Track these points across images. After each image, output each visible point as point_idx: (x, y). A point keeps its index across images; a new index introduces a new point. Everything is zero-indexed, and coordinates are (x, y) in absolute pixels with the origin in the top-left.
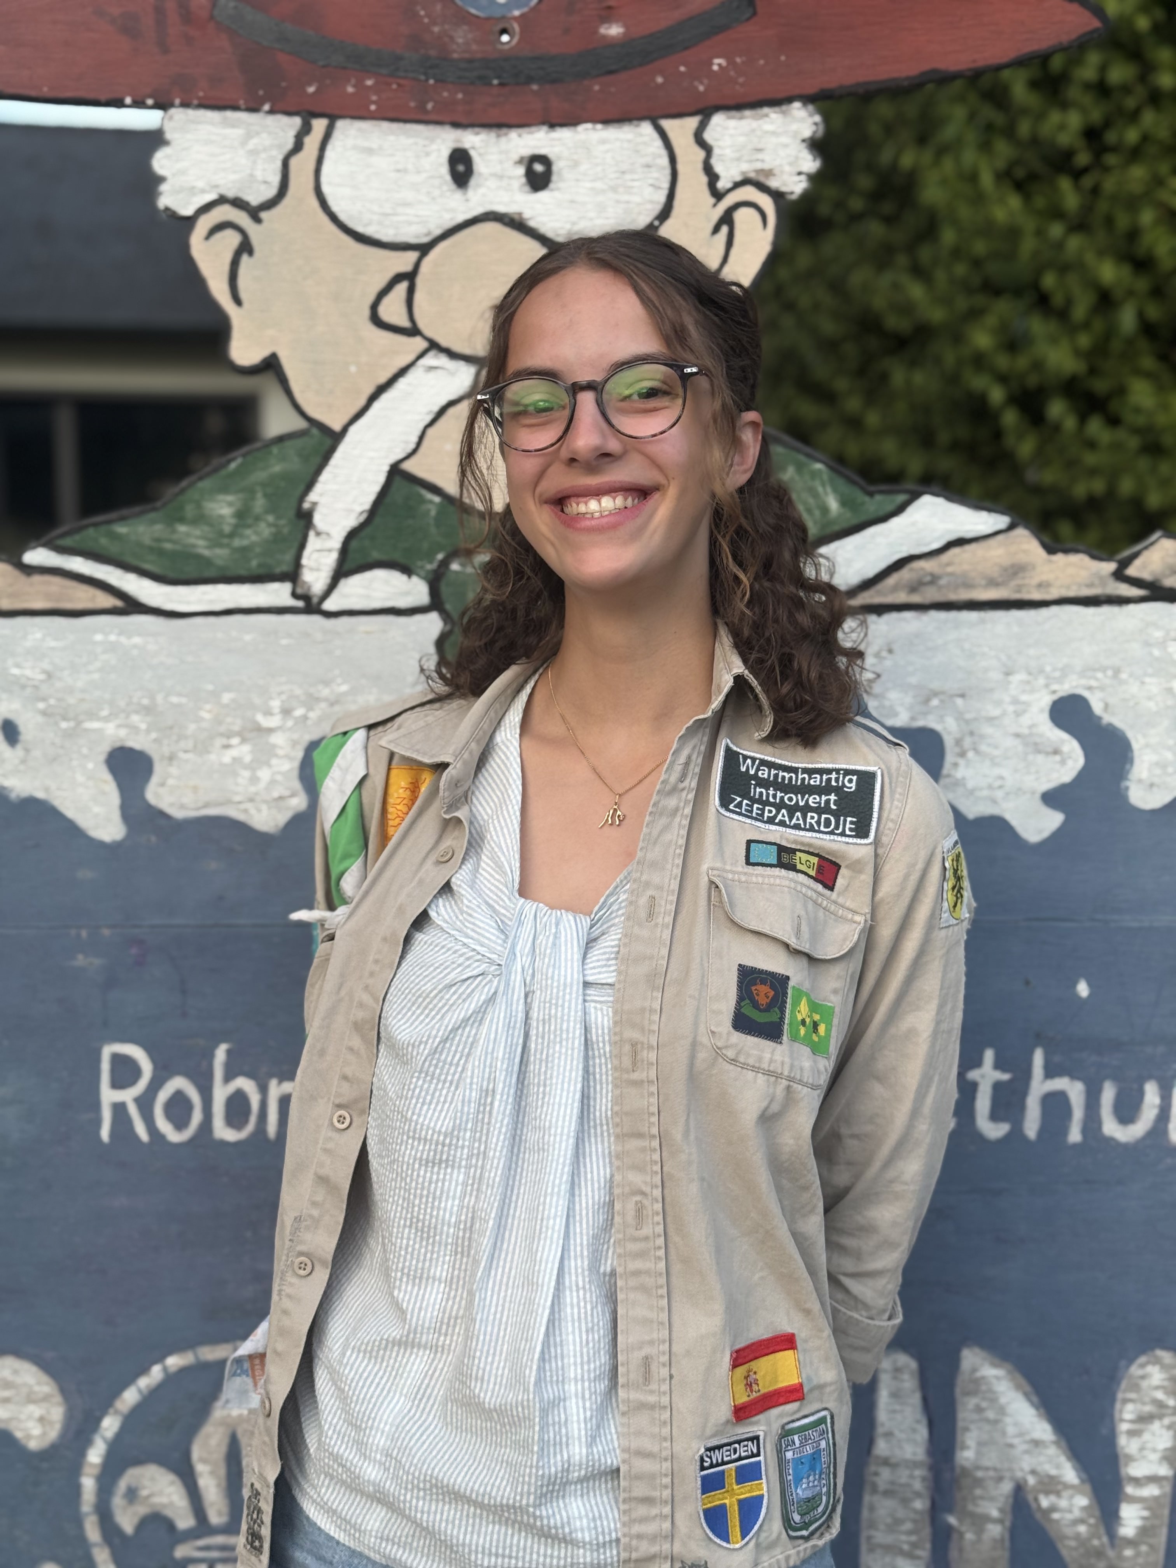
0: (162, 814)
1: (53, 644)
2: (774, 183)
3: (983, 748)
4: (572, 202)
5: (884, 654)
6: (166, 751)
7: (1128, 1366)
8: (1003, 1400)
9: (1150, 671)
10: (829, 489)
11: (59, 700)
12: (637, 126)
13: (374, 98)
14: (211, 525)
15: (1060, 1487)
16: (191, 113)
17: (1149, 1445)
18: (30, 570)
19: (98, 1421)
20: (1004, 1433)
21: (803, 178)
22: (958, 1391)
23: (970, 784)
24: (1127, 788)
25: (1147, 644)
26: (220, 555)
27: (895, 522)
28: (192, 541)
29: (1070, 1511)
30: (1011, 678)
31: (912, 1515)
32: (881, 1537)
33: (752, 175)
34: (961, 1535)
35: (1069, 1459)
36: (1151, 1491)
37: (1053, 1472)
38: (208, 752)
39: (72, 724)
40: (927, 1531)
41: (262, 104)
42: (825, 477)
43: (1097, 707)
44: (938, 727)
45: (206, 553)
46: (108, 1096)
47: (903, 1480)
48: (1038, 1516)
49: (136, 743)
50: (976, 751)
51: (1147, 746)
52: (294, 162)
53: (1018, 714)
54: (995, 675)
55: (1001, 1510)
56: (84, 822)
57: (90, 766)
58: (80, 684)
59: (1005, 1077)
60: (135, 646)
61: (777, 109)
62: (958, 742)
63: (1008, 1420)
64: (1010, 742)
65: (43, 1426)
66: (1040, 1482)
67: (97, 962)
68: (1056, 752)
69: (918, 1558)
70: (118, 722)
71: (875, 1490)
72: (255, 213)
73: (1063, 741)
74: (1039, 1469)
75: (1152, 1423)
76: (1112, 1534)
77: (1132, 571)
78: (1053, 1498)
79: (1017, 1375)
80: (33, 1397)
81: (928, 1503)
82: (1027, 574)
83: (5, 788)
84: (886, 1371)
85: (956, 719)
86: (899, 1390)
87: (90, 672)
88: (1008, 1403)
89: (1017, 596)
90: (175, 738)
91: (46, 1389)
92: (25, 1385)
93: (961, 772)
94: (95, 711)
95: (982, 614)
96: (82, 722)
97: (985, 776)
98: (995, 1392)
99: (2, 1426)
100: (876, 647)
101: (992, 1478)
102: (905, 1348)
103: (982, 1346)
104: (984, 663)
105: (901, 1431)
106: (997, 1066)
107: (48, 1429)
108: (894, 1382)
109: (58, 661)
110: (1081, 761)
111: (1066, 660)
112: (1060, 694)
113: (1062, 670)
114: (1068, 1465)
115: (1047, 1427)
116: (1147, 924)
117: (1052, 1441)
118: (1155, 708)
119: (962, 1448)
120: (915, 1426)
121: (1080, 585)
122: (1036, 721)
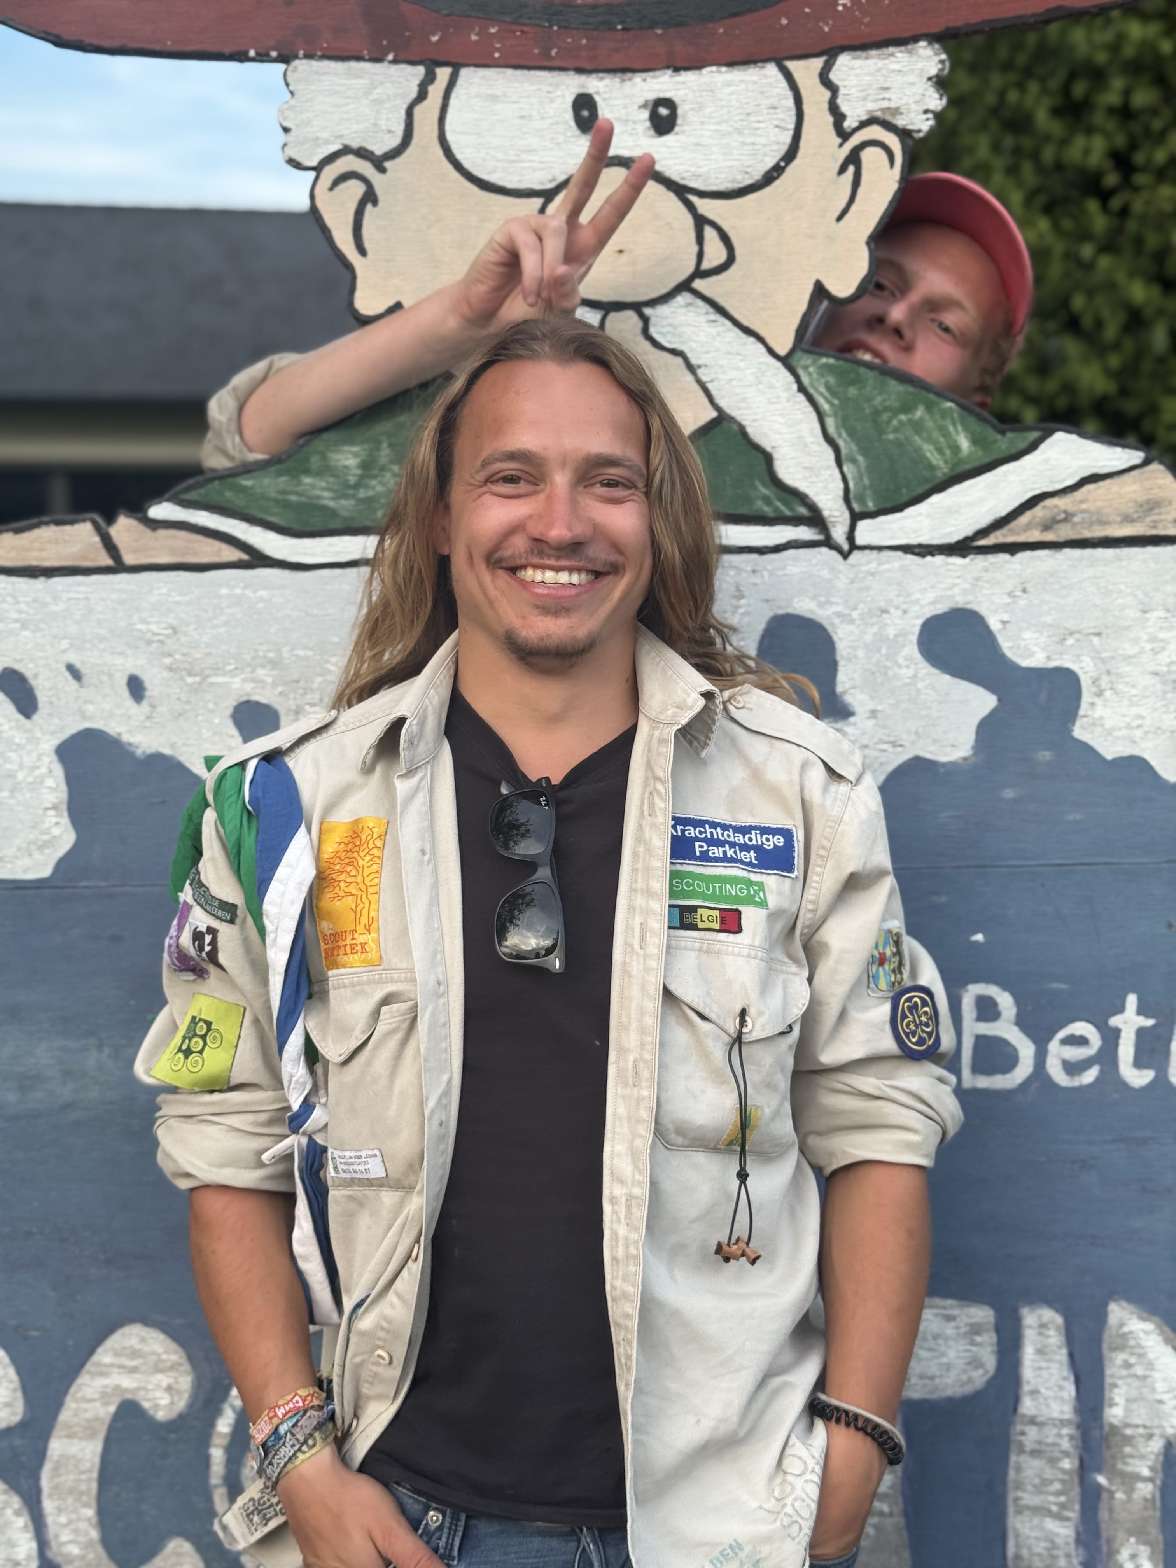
1: (178, 599)
2: (900, 122)
3: (1120, 687)
4: (699, 145)
5: (1018, 593)
6: (292, 704)
8: (1151, 1356)
10: (960, 428)
11: (184, 655)
12: (763, 68)
13: (498, 46)
14: (336, 476)
16: (314, 63)
18: (155, 525)
19: (227, 1389)
20: (1154, 1389)
21: (930, 116)
22: (1105, 1346)
23: (1108, 724)
26: (345, 506)
27: (1027, 459)
28: (318, 492)
30: (1148, 615)
31: (1061, 1476)
32: (1028, 1498)
33: (879, 114)
34: (1111, 1494)
39: (198, 679)
40: (1076, 1492)
41: (387, 54)
42: (956, 415)
44: (1074, 667)
45: (331, 504)
47: (1050, 1440)
49: (262, 697)
50: (1114, 690)
52: (418, 110)
53: (1155, 652)
54: (1133, 613)
55: (1151, 1469)
57: (217, 721)
58: (205, 639)
59: (1150, 1022)
60: (261, 599)
61: (903, 48)
62: (1095, 681)
63: (1157, 1375)
64: (1150, 681)
65: (172, 1396)
69: (1067, 1519)
70: (243, 676)
71: (1021, 1450)
72: (379, 163)
79: (1166, 1329)
80: (161, 1365)
81: (1077, 1462)
82: (1163, 510)
83: (130, 744)
84: (1030, 1327)
85: (1093, 658)
86: (1045, 1346)
87: (215, 627)
88: (1157, 1358)
89: (1154, 532)
90: (301, 691)
91: (174, 1357)
92: (153, 1353)
93: (1099, 712)
94: (221, 665)
95: (1117, 551)
96: (208, 676)
97: (1124, 716)
98: (1143, 1348)
99: (129, 1396)
100: (1009, 587)
101: (1141, 1436)
102: (1050, 1303)
103: (1129, 1300)
104: (1120, 601)
105: (1047, 1388)
106: (1140, 1012)
107: (176, 1398)
108: (1040, 1338)
109: (183, 615)
119: (1111, 1405)
120: (1062, 1383)
122: (1174, 659)
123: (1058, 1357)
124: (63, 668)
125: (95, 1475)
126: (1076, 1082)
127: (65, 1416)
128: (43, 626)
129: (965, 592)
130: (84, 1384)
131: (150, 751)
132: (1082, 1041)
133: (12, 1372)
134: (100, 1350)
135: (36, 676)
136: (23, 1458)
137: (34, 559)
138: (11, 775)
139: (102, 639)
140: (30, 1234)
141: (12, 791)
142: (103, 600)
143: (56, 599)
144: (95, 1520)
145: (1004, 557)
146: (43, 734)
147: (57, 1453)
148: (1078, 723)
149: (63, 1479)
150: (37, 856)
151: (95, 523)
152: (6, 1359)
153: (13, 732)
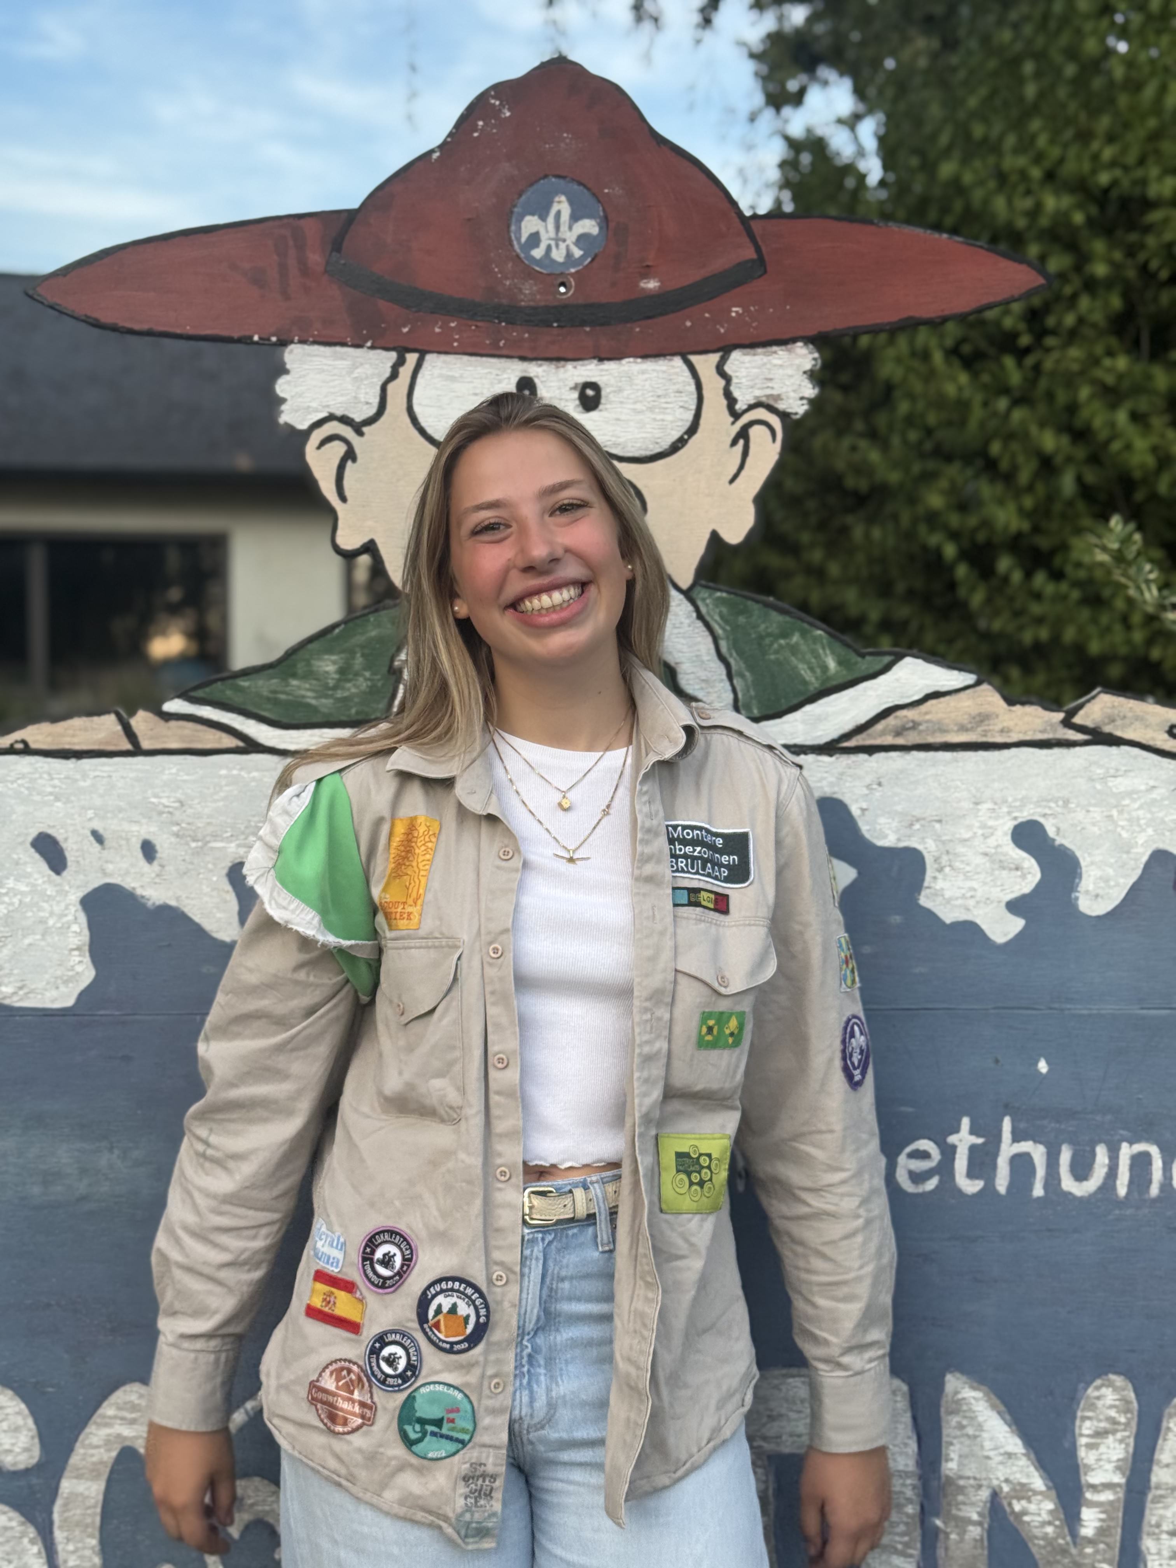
1: (186, 778)
2: (781, 406)
3: (957, 864)
4: (618, 419)
5: (875, 786)
7: (1086, 1389)
8: (980, 1418)
9: (1093, 801)
10: (828, 652)
11: (189, 824)
13: (457, 337)
14: (317, 679)
15: (1030, 1493)
16: (307, 348)
17: (1104, 1457)
18: (168, 717)
20: (982, 1447)
21: (805, 402)
22: (943, 1410)
23: (948, 894)
24: (1077, 899)
25: (1091, 780)
26: (325, 704)
27: (882, 679)
28: (303, 692)
29: (1039, 1515)
30: (979, 807)
31: (905, 1519)
33: (764, 399)
34: (947, 1535)
35: (1036, 1467)
36: (1107, 1496)
37: (1024, 1480)
39: (200, 844)
40: (917, 1533)
41: (366, 341)
42: (825, 641)
43: (1051, 832)
44: (920, 847)
45: (313, 702)
48: (1012, 1518)
50: (952, 867)
51: (1092, 863)
52: (390, 387)
53: (985, 837)
54: (967, 805)
55: (980, 1514)
56: (208, 925)
57: (215, 879)
58: (207, 811)
59: (980, 1141)
60: (254, 779)
61: (783, 348)
62: (937, 860)
63: (985, 1435)
64: (980, 860)
66: (1014, 1490)
68: (1017, 869)
69: (911, 1556)
70: (238, 842)
72: (358, 428)
73: (1024, 859)
74: (1011, 1478)
75: (1106, 1437)
76: (1074, 1534)
77: (1078, 720)
78: (1024, 1503)
79: (993, 1396)
81: (918, 1508)
82: (991, 722)
83: (143, 897)
85: (935, 840)
87: (215, 801)
88: (985, 1421)
89: (984, 739)
93: (939, 884)
94: (219, 833)
95: (955, 754)
96: (209, 842)
97: (959, 888)
98: (974, 1412)
99: (128, 1443)
100: (868, 780)
101: (972, 1486)
103: (963, 1372)
104: (957, 795)
105: (895, 1446)
106: (973, 1132)
109: (189, 791)
110: (1038, 876)
111: (1024, 792)
112: (1020, 820)
113: (1022, 800)
114: (1036, 1474)
115: (1019, 1442)
116: (1095, 1012)
117: (1024, 1455)
118: (1098, 832)
119: (947, 1460)
120: (907, 1441)
121: (1035, 731)
122: (1000, 842)
123: (903, 1419)
124: (89, 834)
125: (99, 1510)
126: (920, 1189)
127: (75, 1459)
128: (73, 798)
129: (831, 784)
130: (91, 1433)
131: (158, 903)
132: (925, 1155)
133: (30, 1422)
134: (105, 1404)
135: (66, 839)
136: (39, 1496)
137: (67, 743)
138: (43, 921)
139: (121, 810)
140: (48, 1306)
141: (43, 935)
142: (122, 777)
143: (85, 776)
144: (97, 1548)
145: (863, 757)
146: (71, 887)
147: (67, 1491)
148: (923, 893)
149: (71, 1513)
150: (63, 989)
151: (118, 715)
152: (26, 1411)
153: (46, 886)
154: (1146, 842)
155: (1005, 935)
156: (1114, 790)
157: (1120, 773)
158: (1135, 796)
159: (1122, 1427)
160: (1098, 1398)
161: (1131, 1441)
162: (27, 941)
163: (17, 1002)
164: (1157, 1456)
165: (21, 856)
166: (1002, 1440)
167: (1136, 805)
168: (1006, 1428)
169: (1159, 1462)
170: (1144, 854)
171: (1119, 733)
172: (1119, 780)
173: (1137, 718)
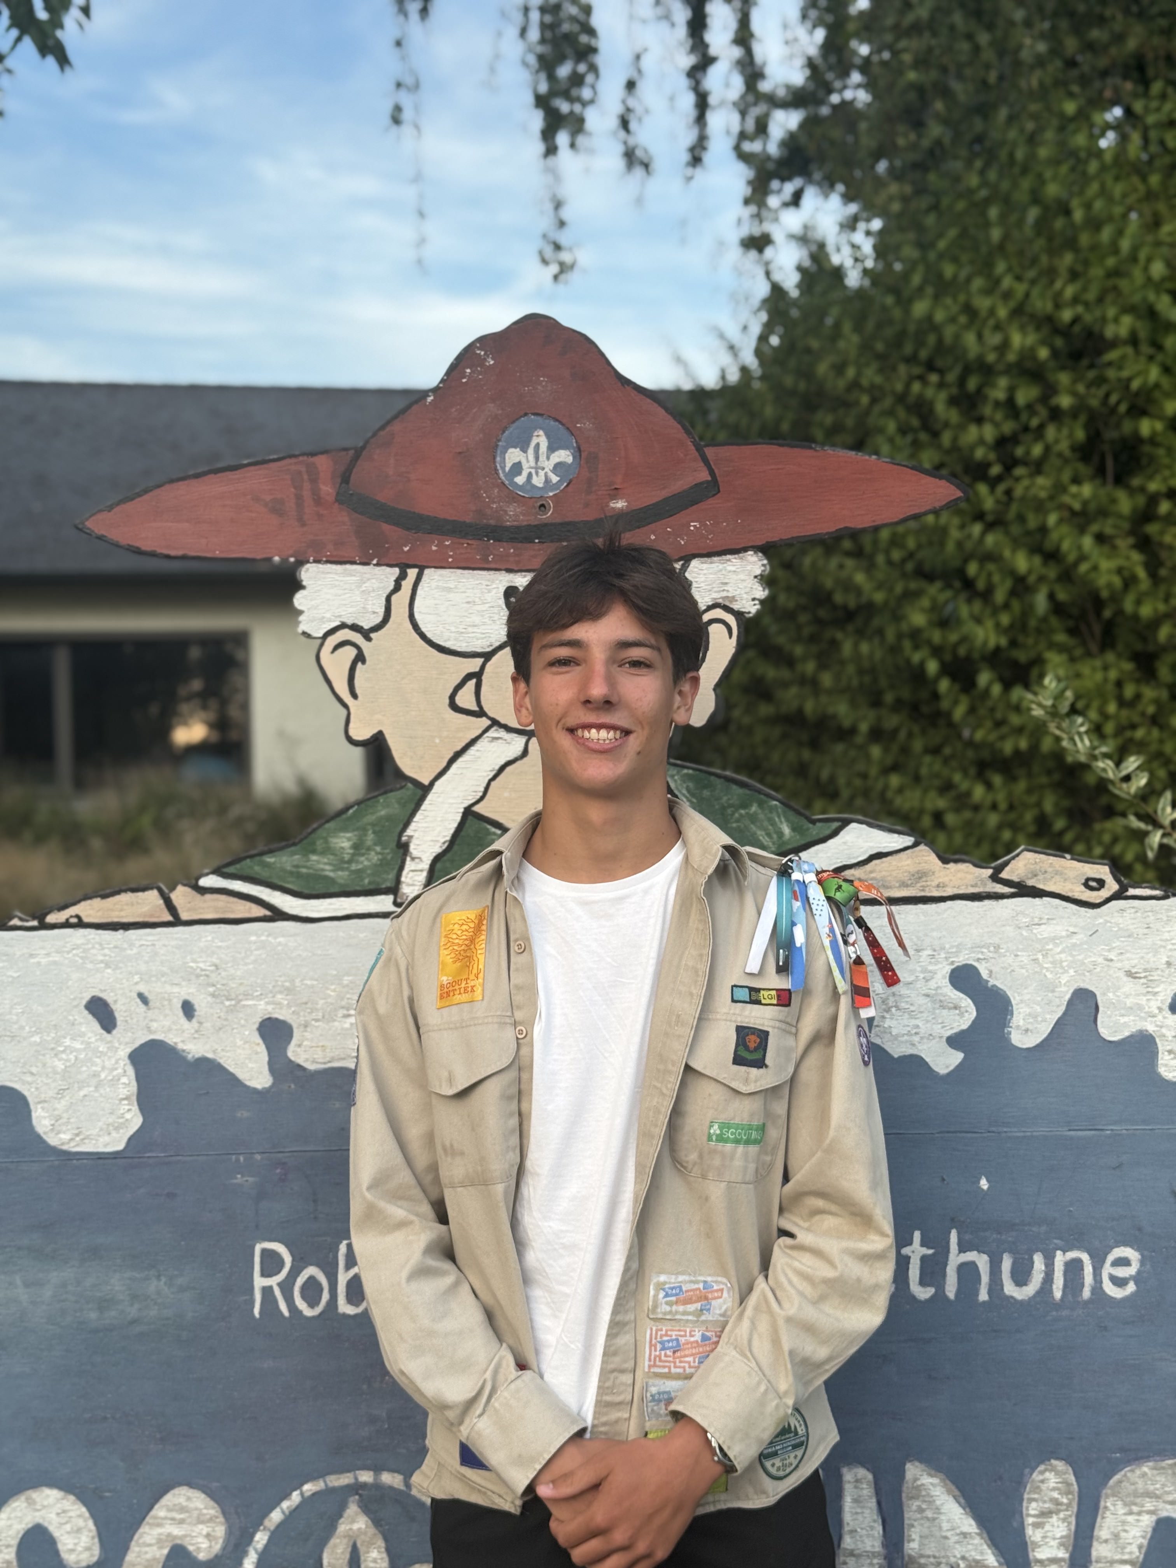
0: (299, 1066)
1: (220, 944)
2: (736, 607)
3: (903, 1005)
6: (302, 1020)
7: (1031, 1475)
8: (938, 1503)
9: (1021, 947)
11: (223, 985)
16: (320, 566)
17: (1049, 1534)
18: (203, 891)
19: (252, 1536)
20: (940, 1528)
21: (757, 602)
22: (904, 1495)
23: (895, 1032)
24: (1010, 1033)
25: (1018, 927)
26: (341, 876)
27: (831, 842)
28: (321, 866)
30: (921, 954)
33: (720, 601)
35: (988, 1546)
37: (978, 1557)
38: (334, 1021)
39: (233, 1002)
41: (373, 560)
42: (780, 810)
43: (984, 974)
45: (331, 874)
46: (259, 1282)
49: (280, 1015)
50: (898, 1008)
51: (1022, 1001)
52: (394, 598)
53: (927, 980)
56: (242, 1075)
57: (247, 1033)
58: (239, 973)
59: (931, 1252)
60: (280, 944)
61: (736, 556)
63: (943, 1517)
64: (922, 1000)
65: (210, 1541)
66: (969, 1566)
67: (251, 1179)
68: (956, 1008)
70: (266, 1000)
72: (366, 634)
73: (961, 999)
74: (967, 1555)
75: (1051, 1517)
77: (1004, 875)
79: (948, 1482)
80: (202, 1518)
82: (928, 879)
83: (184, 1051)
84: (849, 1482)
86: (860, 1496)
87: (246, 964)
88: (942, 1504)
89: (922, 894)
90: (309, 1010)
91: (212, 1512)
92: (196, 1509)
93: (887, 1023)
94: (250, 992)
96: (241, 1000)
97: (905, 1026)
98: (932, 1497)
99: (179, 1542)
101: (932, 1564)
102: (863, 1465)
103: (921, 1461)
105: (862, 1529)
106: (922, 1245)
107: (213, 1543)
108: (855, 1490)
109: (223, 956)
110: (974, 1014)
111: (960, 940)
112: (956, 964)
113: (957, 946)
114: (989, 1551)
115: (973, 1522)
116: (1029, 1134)
117: (976, 1534)
118: (1026, 974)
119: (909, 1542)
120: (872, 1524)
121: (967, 886)
122: (940, 984)
123: (869, 1505)
124: (135, 996)
127: (131, 1556)
128: (121, 965)
130: (145, 1533)
131: (197, 1056)
133: (91, 1524)
134: (156, 1507)
135: (116, 1002)
138: (96, 1075)
139: (164, 974)
140: (105, 1418)
141: (96, 1087)
142: (164, 945)
143: (131, 945)
146: (120, 1044)
150: (114, 1135)
152: (87, 1514)
153: (99, 1043)
154: (1068, 981)
155: (947, 1067)
156: (1039, 936)
157: (1043, 921)
158: (1058, 941)
159: (1065, 1507)
160: (1042, 1481)
161: (1073, 1520)
162: (82, 1093)
163: (74, 1147)
164: (1096, 1533)
165: (76, 1017)
166: (959, 1521)
167: (1059, 949)
168: (962, 1511)
169: (1098, 1538)
170: (1067, 992)
171: (1041, 886)
172: (1043, 926)
173: (1057, 873)
